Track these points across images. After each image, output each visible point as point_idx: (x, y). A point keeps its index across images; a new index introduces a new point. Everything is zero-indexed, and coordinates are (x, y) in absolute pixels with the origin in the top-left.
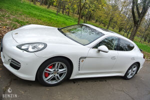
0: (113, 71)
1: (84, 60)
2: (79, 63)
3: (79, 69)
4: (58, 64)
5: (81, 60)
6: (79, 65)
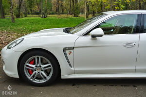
0: (138, 68)
1: (72, 51)
3: (70, 65)
4: (38, 58)
5: (67, 52)
6: (67, 59)
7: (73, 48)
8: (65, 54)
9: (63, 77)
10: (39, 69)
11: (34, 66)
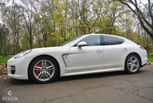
1: (67, 56)
2: (64, 60)
3: (66, 66)
4: (44, 62)
5: (64, 57)
6: (65, 62)
7: (68, 54)
8: (63, 58)
9: (61, 75)
10: (45, 70)
11: (41, 68)
